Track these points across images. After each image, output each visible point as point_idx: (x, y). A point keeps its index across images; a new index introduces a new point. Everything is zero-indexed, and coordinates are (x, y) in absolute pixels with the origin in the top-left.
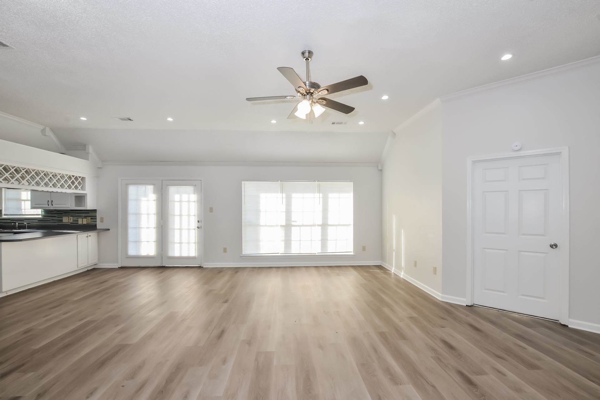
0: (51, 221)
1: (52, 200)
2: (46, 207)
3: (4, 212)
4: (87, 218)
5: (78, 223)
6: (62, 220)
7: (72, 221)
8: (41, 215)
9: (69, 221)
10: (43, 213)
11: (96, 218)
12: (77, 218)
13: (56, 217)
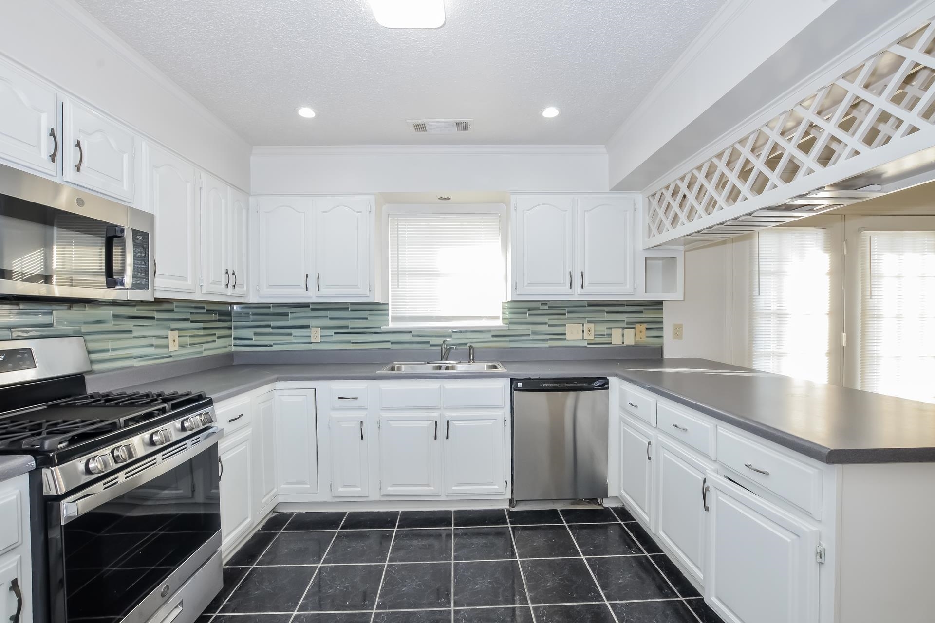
0: (533, 337)
1: (582, 272)
2: (560, 292)
3: (392, 310)
4: (638, 326)
5: (611, 343)
6: (565, 335)
7: (592, 337)
8: (501, 318)
9: (583, 337)
10: (507, 311)
11: (662, 328)
12: (607, 328)
13: (546, 323)
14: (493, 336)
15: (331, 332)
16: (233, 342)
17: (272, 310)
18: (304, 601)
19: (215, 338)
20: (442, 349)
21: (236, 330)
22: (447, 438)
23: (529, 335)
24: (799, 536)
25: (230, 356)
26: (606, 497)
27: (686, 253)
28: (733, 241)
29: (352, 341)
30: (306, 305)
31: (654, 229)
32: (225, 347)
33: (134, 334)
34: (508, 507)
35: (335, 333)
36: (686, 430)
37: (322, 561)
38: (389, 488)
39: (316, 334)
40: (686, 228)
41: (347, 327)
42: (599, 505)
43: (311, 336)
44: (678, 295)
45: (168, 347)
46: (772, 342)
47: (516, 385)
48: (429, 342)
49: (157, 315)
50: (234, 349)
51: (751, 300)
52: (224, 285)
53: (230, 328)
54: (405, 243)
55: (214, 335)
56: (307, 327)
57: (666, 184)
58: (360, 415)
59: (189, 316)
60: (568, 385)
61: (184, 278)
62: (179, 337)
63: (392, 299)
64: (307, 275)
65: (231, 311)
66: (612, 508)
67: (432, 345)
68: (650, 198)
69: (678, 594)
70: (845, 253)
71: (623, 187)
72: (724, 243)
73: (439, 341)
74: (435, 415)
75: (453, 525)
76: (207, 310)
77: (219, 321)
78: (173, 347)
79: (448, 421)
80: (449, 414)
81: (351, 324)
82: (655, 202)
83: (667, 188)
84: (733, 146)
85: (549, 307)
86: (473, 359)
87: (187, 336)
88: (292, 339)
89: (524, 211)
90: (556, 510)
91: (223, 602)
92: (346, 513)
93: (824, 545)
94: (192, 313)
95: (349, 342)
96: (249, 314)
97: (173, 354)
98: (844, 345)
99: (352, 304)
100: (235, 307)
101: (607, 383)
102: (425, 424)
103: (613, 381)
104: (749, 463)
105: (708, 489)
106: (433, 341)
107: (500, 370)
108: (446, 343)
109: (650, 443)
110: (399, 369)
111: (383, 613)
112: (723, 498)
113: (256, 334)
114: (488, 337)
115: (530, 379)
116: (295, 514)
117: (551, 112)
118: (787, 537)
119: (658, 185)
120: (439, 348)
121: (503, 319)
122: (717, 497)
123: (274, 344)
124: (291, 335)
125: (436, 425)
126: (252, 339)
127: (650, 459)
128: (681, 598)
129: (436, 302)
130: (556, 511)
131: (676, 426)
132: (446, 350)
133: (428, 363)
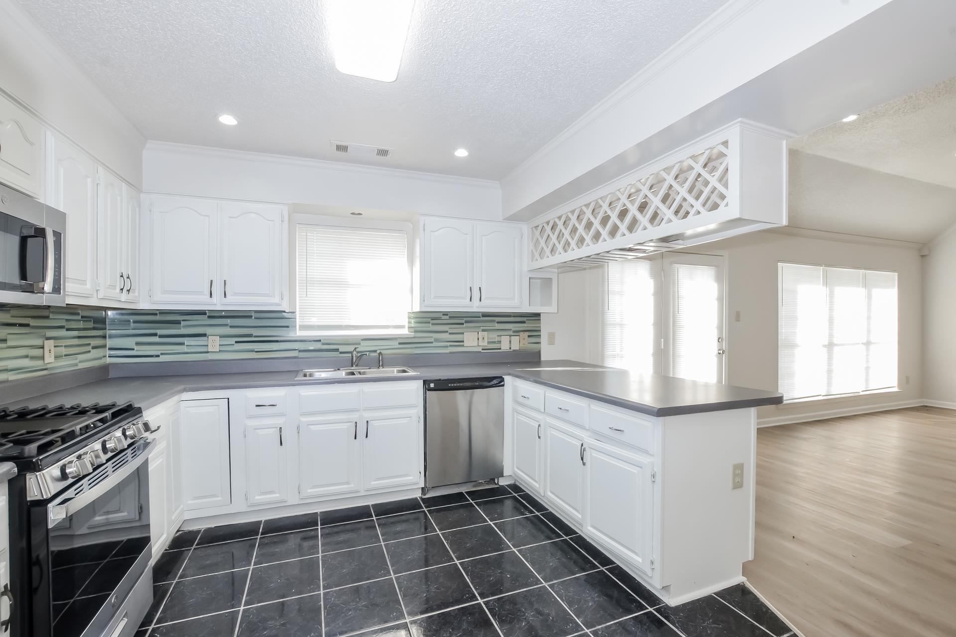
0: (435, 344)
1: (480, 288)
2: (461, 304)
3: (300, 319)
4: (522, 334)
5: (500, 349)
6: (463, 342)
7: (485, 344)
8: (407, 327)
9: (478, 343)
10: (413, 321)
11: (540, 335)
12: (498, 336)
13: (447, 332)
14: (400, 344)
15: (232, 341)
16: (108, 353)
17: (158, 318)
18: (247, 598)
19: (89, 348)
20: (352, 356)
21: (112, 339)
22: (367, 437)
23: (432, 342)
24: (641, 468)
25: (105, 368)
26: (502, 476)
27: (559, 274)
28: (591, 268)
29: (256, 350)
30: (202, 313)
31: (537, 256)
32: (100, 358)
33: (10, 343)
34: (420, 495)
35: (236, 342)
36: (568, 410)
37: (252, 564)
38: (309, 491)
39: (214, 343)
40: (562, 257)
41: (250, 336)
42: (496, 484)
43: (208, 346)
44: (553, 309)
45: (43, 358)
46: (616, 346)
47: (429, 385)
48: (338, 349)
49: (32, 322)
50: (109, 360)
51: (603, 313)
52: (118, 290)
53: (104, 337)
54: (314, 253)
55: (89, 344)
56: (204, 335)
57: (547, 220)
58: (280, 421)
59: (63, 323)
60: (473, 384)
61: (83, 282)
62: (55, 346)
63: (300, 308)
64: (212, 281)
65: (105, 318)
66: (507, 485)
67: (341, 353)
68: (534, 229)
69: (563, 535)
70: (663, 280)
71: (514, 218)
72: (585, 269)
73: (351, 348)
74: (354, 416)
75: (374, 516)
76: (82, 317)
77: (94, 329)
78: (49, 359)
79: (367, 422)
80: (367, 415)
81: (255, 332)
82: (537, 233)
83: (548, 223)
84: (597, 200)
85: (449, 317)
86: (382, 365)
87: (62, 346)
88: (184, 349)
89: (432, 231)
90: (462, 492)
91: (156, 616)
92: (262, 521)
93: (655, 470)
94: (67, 320)
95: (252, 351)
96: (129, 321)
97: (49, 366)
98: (663, 348)
99: (256, 312)
100: (110, 313)
101: (503, 380)
102: (345, 426)
103: (507, 379)
104: (611, 427)
105: (584, 450)
106: (342, 348)
107: (411, 373)
108: (357, 350)
109: (539, 426)
110: (311, 375)
111: (332, 591)
112: (595, 454)
113: (138, 344)
114: (395, 344)
115: (440, 380)
116: (203, 529)
117: (461, 153)
118: (635, 470)
119: (540, 220)
120: (350, 355)
121: (409, 328)
122: (591, 453)
123: (162, 354)
124: (183, 344)
125: (356, 426)
126: (134, 349)
127: (539, 437)
128: (565, 538)
129: (346, 311)
130: (461, 494)
131: (560, 409)
132: (357, 357)
133: (338, 370)
